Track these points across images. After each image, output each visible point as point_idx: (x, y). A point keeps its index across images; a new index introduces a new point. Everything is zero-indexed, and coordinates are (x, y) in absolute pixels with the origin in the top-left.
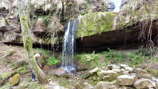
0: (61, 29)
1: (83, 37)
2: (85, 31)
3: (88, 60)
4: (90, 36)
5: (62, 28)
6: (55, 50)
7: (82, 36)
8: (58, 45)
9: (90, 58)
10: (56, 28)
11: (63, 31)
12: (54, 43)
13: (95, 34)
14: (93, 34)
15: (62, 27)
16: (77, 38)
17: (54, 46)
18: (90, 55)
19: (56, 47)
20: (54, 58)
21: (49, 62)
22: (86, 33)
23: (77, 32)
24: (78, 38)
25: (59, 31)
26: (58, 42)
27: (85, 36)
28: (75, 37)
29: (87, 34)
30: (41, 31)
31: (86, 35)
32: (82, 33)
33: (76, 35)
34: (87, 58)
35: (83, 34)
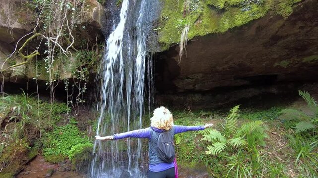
0: (92, 15)
1: (189, 43)
2: (199, 10)
3: (211, 151)
4: (223, 31)
5: (94, 9)
6: (75, 101)
7: (185, 36)
8: (83, 82)
9: (222, 138)
10: (70, 12)
11: (99, 21)
12: (70, 76)
13: (257, 16)
14: (240, 19)
15: (95, 6)
16: (158, 50)
17: (70, 87)
18: (218, 120)
19: (77, 91)
20: (76, 131)
21: (54, 146)
22: (205, 21)
23: (157, 23)
24: (164, 49)
25: (83, 24)
26: (86, 69)
27: (197, 38)
28: (148, 45)
29: (207, 27)
30: (16, 25)
31: (203, 32)
32: (181, 21)
33: (152, 39)
34: (207, 138)
35: (186, 29)
